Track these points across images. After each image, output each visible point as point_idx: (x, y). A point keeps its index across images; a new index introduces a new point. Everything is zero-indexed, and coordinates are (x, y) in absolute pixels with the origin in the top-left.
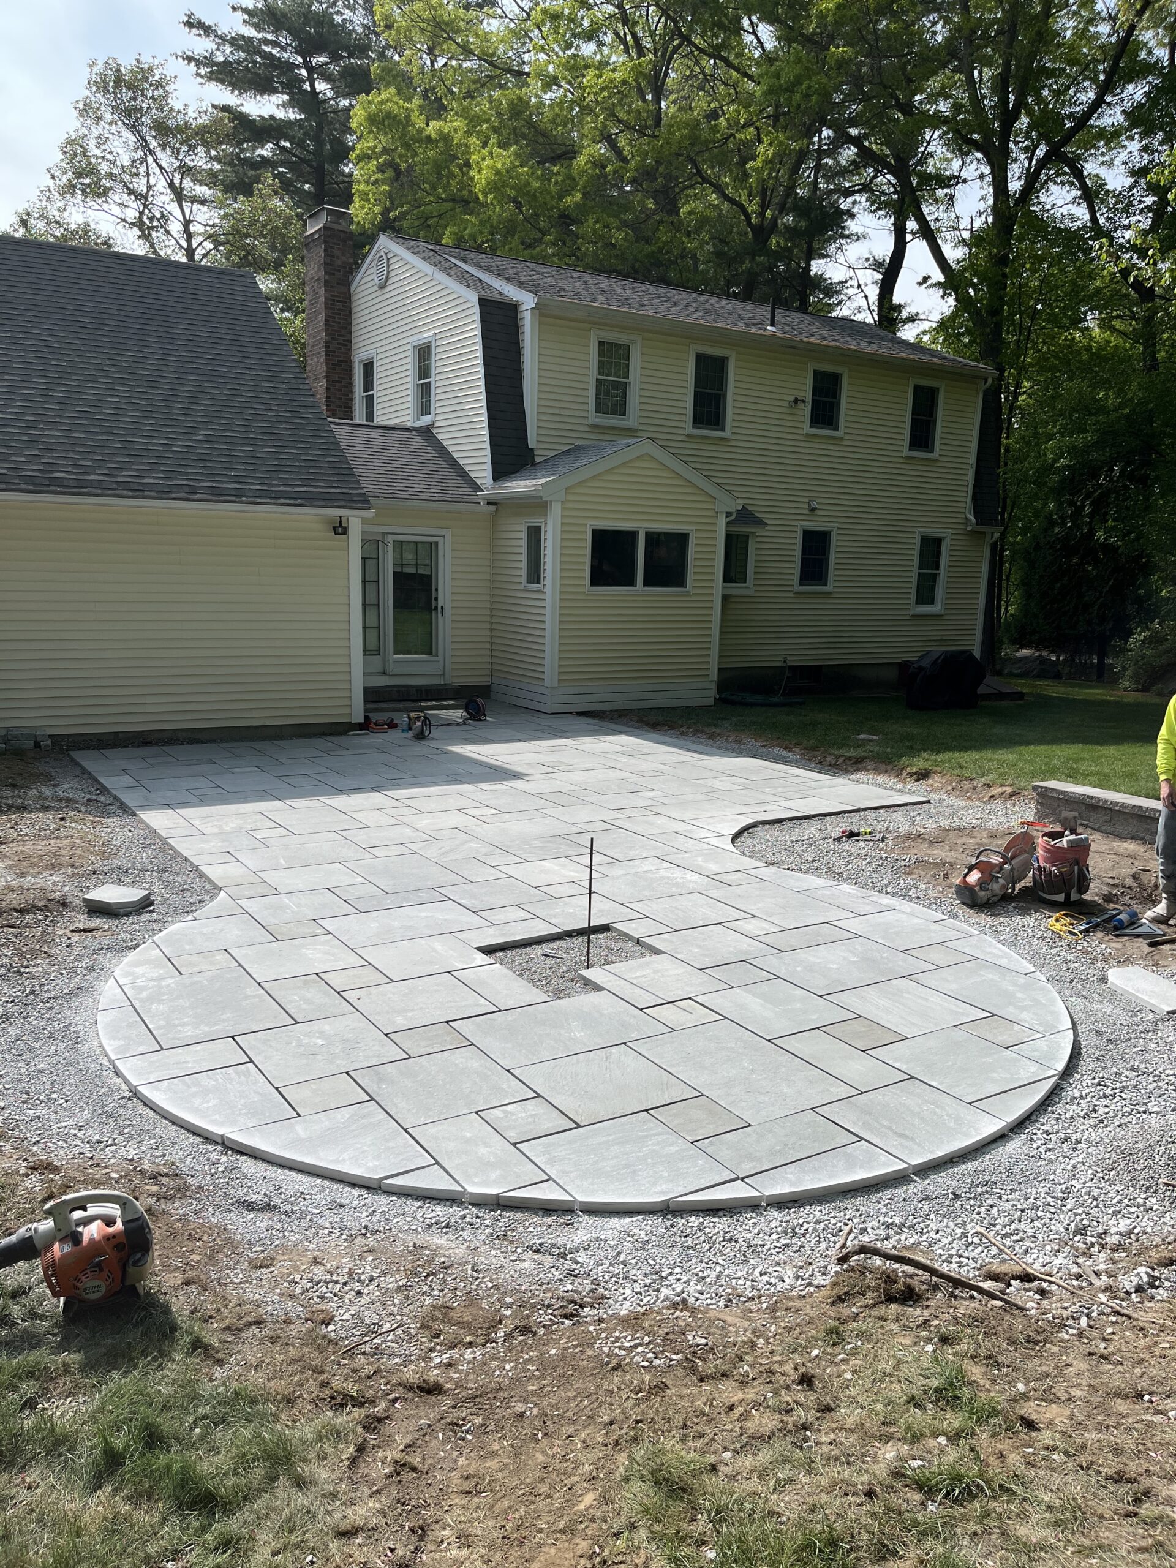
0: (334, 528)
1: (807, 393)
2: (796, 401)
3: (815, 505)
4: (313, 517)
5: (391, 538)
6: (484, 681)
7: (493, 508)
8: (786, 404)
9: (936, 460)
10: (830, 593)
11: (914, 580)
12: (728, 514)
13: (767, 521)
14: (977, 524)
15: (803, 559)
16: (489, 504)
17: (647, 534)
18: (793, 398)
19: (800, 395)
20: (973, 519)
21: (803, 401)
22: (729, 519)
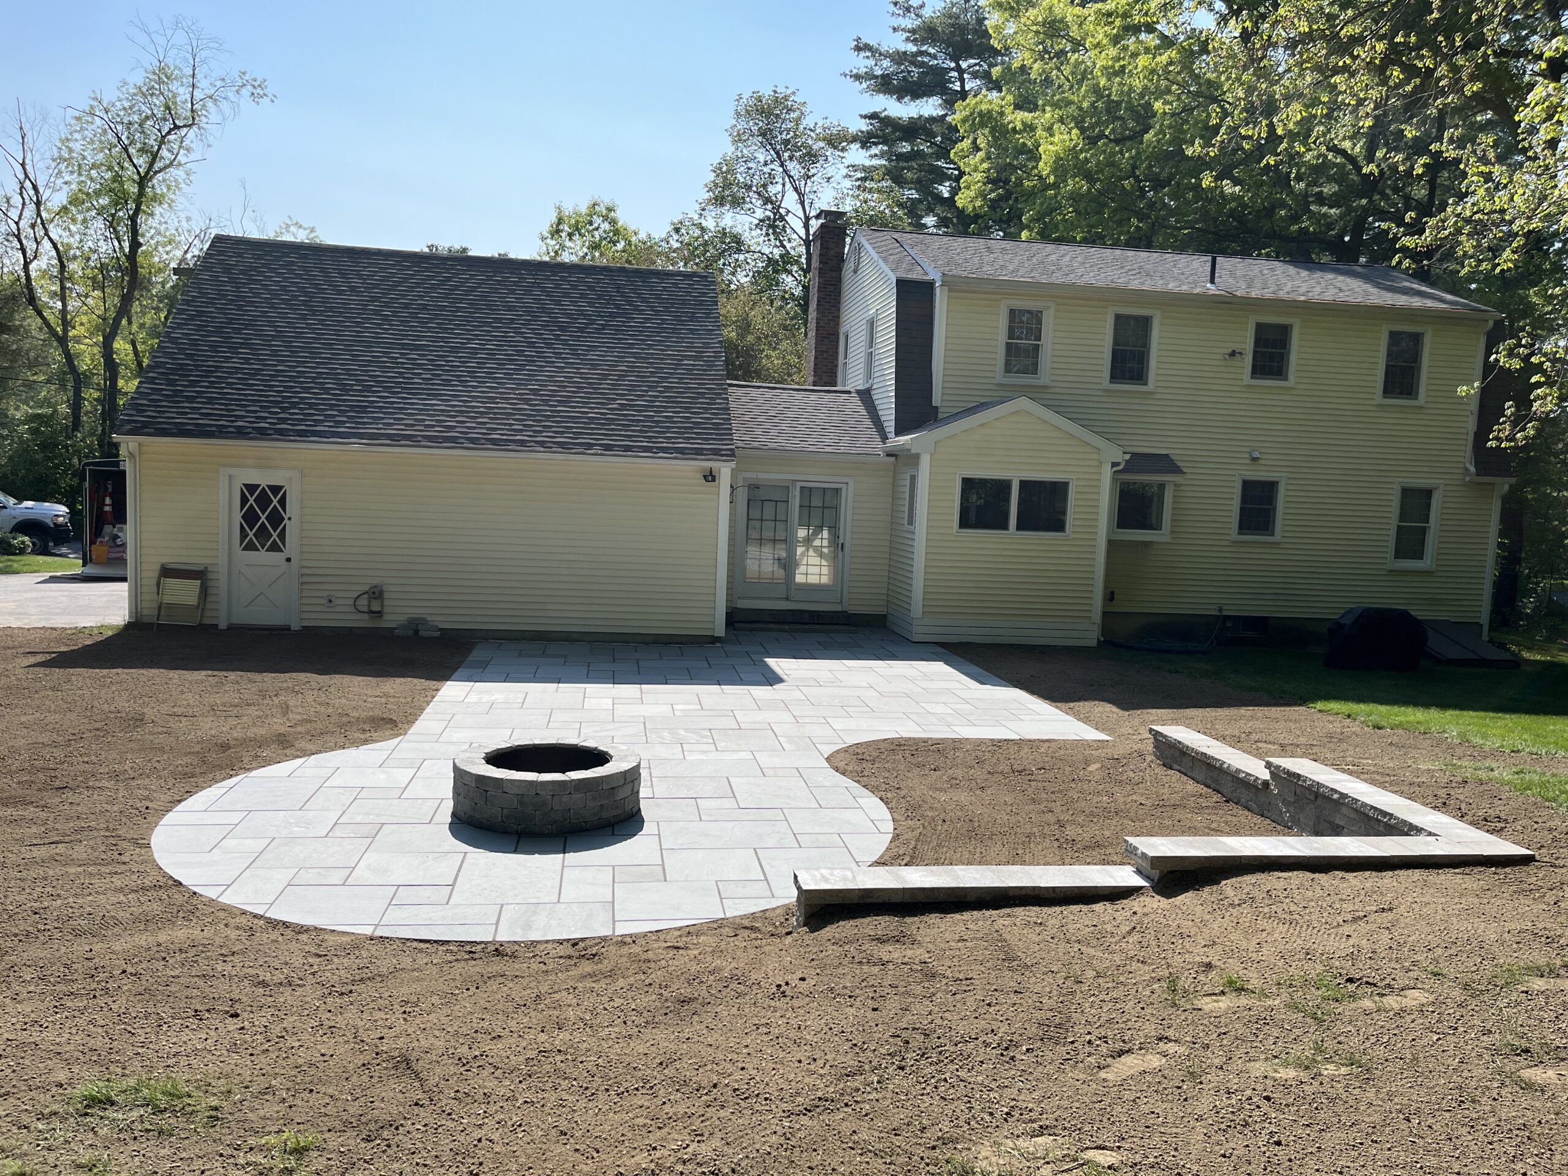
0: (705, 477)
1: (1247, 345)
2: (1233, 354)
3: (1256, 455)
4: (690, 468)
5: (799, 485)
6: (880, 610)
7: (893, 459)
8: (1220, 357)
9: (1421, 407)
10: (1278, 543)
11: (1393, 533)
12: (1114, 465)
13: (1185, 470)
14: (1478, 474)
15: (1241, 509)
16: (888, 455)
17: (1024, 484)
18: (1229, 351)
19: (1237, 347)
20: (1473, 469)
21: (1240, 353)
22: (1115, 469)
